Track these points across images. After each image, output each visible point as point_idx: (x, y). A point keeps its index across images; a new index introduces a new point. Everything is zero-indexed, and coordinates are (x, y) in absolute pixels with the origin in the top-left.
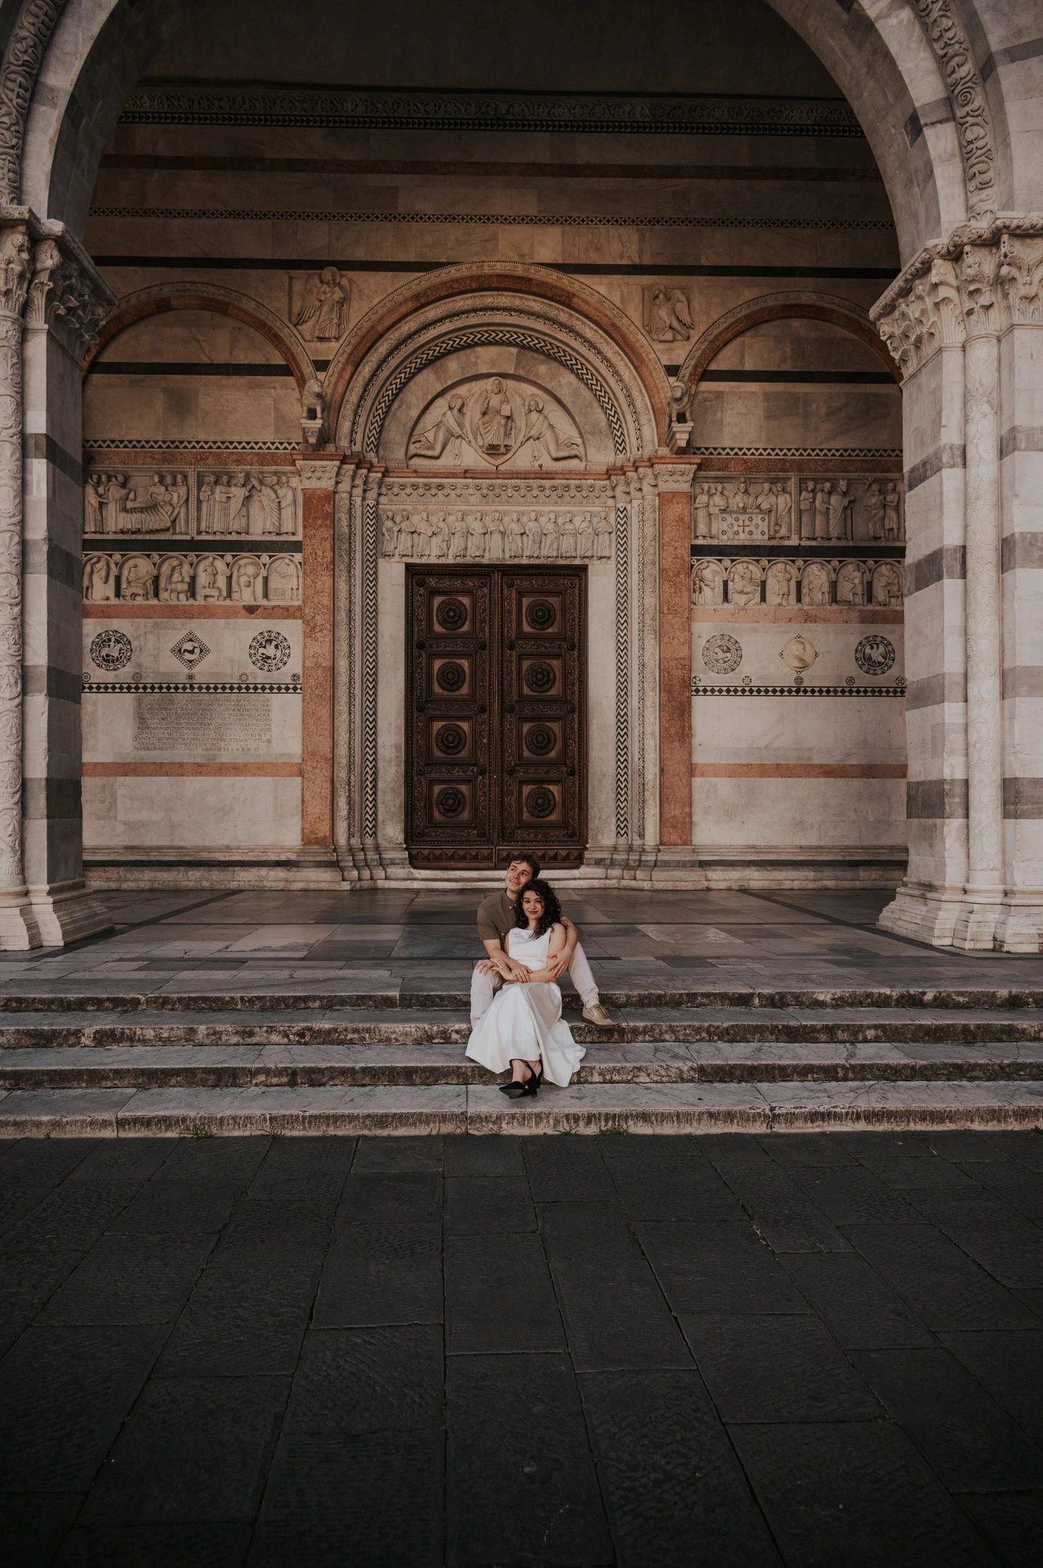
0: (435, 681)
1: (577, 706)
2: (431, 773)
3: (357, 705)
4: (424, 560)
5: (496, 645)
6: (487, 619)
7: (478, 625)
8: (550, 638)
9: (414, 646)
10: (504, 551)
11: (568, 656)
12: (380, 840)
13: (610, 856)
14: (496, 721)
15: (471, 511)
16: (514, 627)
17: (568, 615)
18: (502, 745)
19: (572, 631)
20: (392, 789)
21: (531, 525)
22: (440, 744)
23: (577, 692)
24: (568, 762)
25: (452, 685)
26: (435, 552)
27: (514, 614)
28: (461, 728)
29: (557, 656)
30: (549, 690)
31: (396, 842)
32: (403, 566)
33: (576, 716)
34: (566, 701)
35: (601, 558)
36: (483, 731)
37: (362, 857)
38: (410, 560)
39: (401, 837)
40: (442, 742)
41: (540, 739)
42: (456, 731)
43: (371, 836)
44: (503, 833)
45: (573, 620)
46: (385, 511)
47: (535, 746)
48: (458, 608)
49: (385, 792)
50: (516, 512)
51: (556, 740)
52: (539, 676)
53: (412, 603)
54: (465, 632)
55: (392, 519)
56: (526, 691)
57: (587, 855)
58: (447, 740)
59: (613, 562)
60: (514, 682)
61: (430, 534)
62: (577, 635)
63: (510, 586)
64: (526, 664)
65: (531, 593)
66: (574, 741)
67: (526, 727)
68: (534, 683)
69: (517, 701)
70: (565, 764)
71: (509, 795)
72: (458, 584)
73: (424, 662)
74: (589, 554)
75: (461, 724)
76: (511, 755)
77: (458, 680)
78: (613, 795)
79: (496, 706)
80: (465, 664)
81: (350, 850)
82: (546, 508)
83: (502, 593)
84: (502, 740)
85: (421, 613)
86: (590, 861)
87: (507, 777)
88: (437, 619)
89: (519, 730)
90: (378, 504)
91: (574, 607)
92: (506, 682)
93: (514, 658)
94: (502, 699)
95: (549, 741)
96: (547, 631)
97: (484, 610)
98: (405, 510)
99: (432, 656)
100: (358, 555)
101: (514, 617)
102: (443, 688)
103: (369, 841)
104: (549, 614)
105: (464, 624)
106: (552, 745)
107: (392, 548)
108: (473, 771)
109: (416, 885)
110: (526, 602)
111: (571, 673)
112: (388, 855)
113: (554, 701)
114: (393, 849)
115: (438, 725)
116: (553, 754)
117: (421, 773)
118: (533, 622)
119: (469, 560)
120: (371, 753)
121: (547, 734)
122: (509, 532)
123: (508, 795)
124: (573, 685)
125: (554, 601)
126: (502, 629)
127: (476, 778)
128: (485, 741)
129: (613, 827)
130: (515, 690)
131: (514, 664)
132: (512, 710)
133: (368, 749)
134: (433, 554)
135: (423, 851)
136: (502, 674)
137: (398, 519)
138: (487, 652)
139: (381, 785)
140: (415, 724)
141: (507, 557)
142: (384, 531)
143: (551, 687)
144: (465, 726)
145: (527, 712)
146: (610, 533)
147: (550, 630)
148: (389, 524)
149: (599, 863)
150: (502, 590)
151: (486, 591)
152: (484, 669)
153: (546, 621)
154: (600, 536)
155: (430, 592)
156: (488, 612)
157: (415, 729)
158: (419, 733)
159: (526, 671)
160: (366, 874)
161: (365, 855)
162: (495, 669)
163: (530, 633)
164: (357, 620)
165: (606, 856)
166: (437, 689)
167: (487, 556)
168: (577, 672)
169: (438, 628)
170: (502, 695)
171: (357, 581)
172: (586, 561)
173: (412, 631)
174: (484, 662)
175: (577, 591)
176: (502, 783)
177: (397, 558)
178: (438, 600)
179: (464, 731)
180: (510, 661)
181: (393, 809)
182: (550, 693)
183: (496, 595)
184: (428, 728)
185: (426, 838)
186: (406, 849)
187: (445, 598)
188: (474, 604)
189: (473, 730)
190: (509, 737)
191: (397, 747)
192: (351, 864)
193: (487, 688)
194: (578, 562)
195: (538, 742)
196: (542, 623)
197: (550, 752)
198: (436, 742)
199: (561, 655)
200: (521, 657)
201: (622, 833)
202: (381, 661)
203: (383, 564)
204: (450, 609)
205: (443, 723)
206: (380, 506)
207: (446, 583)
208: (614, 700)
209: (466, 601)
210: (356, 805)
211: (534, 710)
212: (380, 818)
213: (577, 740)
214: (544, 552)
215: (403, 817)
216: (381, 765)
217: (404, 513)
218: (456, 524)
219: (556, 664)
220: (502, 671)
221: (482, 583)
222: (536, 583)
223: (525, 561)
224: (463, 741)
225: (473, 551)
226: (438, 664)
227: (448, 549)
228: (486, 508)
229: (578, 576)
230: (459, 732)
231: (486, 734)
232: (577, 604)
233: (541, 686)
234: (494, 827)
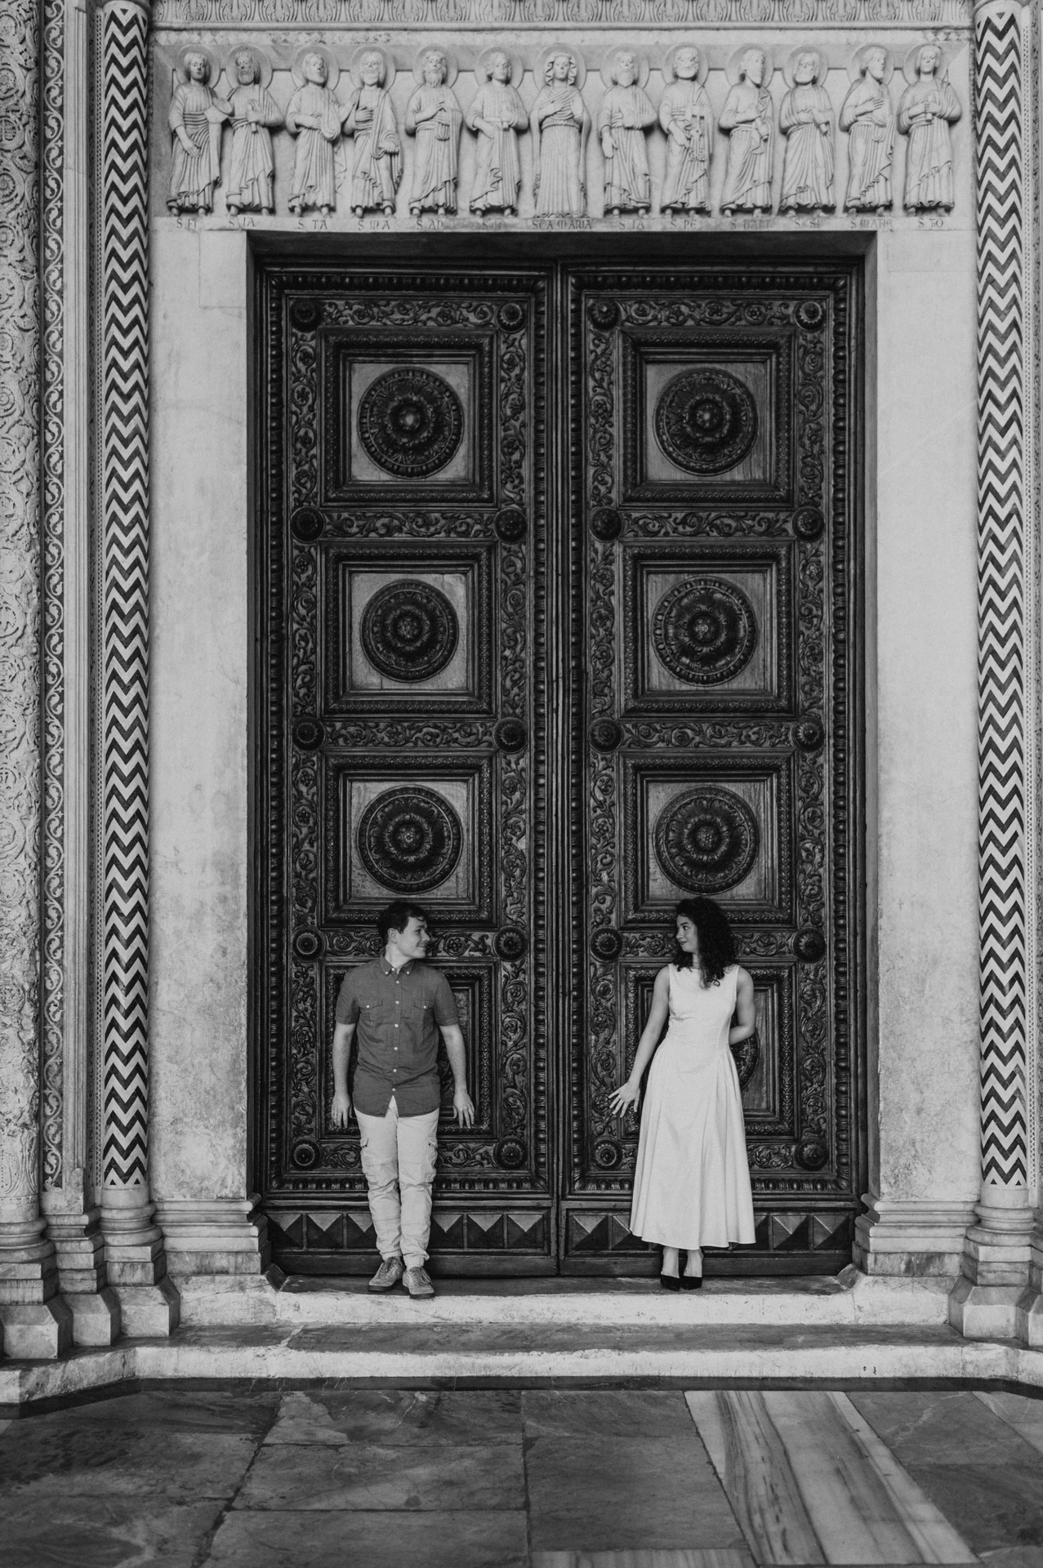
0: (357, 645)
1: (829, 727)
2: (343, 951)
3: (70, 718)
4: (311, 224)
5: (557, 522)
6: (529, 435)
7: (498, 456)
8: (741, 500)
9: (287, 529)
10: (584, 189)
11: (798, 559)
12: (164, 1185)
13: (959, 1246)
14: (557, 780)
15: (471, 51)
16: (617, 462)
17: (797, 421)
18: (579, 857)
19: (815, 478)
20: (206, 1011)
21: (682, 95)
22: (373, 856)
23: (829, 680)
24: (800, 916)
25: (411, 657)
26: (351, 195)
27: (617, 418)
28: (442, 802)
29: (759, 561)
30: (732, 674)
31: (218, 1191)
32: (240, 243)
33: (826, 760)
34: (792, 712)
35: (922, 209)
36: (517, 810)
37: (86, 1260)
38: (263, 223)
39: (233, 1176)
40: (380, 846)
41: (704, 837)
42: (428, 814)
43: (125, 1177)
44: (582, 1153)
45: (817, 438)
46: (178, 55)
47: (690, 862)
48: (432, 400)
49: (180, 1022)
50: (626, 49)
51: (757, 841)
52: (702, 628)
53: (277, 382)
54: (452, 485)
55: (205, 80)
56: (659, 676)
57: (878, 1239)
58: (397, 844)
59: (962, 218)
60: (619, 647)
61: (333, 130)
62: (828, 489)
63: (606, 324)
64: (657, 588)
65: (676, 345)
66: (818, 842)
67: (659, 798)
68: (685, 651)
69: (629, 713)
70: (790, 923)
71: (601, 1026)
72: (430, 318)
73: (319, 579)
74: (878, 196)
75: (443, 789)
76: (609, 890)
77: (432, 642)
78: (967, 1030)
79: (558, 729)
80: (455, 588)
81: (44, 1235)
82: (732, 39)
83: (577, 348)
84: (579, 836)
85: (309, 417)
86: (887, 1263)
87: (595, 966)
88: (363, 439)
89: (638, 808)
90: (151, 27)
91: (820, 393)
92: (592, 649)
93: (617, 568)
94: (579, 704)
95: (735, 846)
96: (727, 476)
97: (518, 409)
98: (244, 48)
99: (348, 562)
100: (73, 186)
101: (617, 431)
102: (384, 670)
103: (120, 1197)
104: (736, 414)
105: (450, 455)
106: (743, 858)
107: (203, 181)
108: (481, 946)
109: (278, 1363)
110: (656, 379)
111: (809, 618)
112: (184, 1242)
113: (755, 711)
114: (210, 1220)
115: (364, 794)
116: (746, 889)
117: (311, 953)
118: (682, 444)
119: (466, 223)
120: (126, 885)
121: (730, 820)
122: (604, 121)
123: (598, 1028)
124: (817, 657)
125: (751, 375)
126: (577, 467)
127: (493, 970)
128: (522, 845)
129: (968, 1141)
130: (620, 675)
131: (617, 588)
132: (611, 740)
133: (115, 873)
134: (343, 206)
135: (316, 1218)
136: (579, 621)
137: (224, 84)
138: (527, 550)
139: (166, 995)
140: (289, 792)
141: (596, 210)
142: (175, 120)
143: (744, 662)
144: (456, 795)
145: (661, 748)
146: (952, 122)
147: (737, 474)
148: (191, 96)
149: (920, 1266)
150: (577, 336)
151: (524, 341)
152: (519, 604)
153: (724, 442)
154: (918, 134)
155: (339, 346)
156: (527, 416)
157: (289, 806)
158: (304, 818)
159: (660, 609)
160: (95, 1324)
161: (100, 1248)
162: (553, 603)
163: (676, 486)
164: (69, 415)
165: (943, 1245)
166: (365, 675)
167: (526, 207)
168: (827, 612)
169: (365, 471)
170: (579, 691)
171: (69, 277)
172: (870, 223)
173: (279, 477)
174: (518, 581)
175: (827, 338)
176: (580, 987)
177: (221, 217)
178: (364, 376)
179: (451, 811)
180: (607, 580)
181: (208, 1079)
182: (735, 684)
183: (559, 352)
184: (336, 804)
185: (326, 1172)
186: (251, 1217)
187: (386, 368)
188: (484, 387)
189: (483, 809)
190: (601, 833)
191: (222, 866)
192: (38, 1294)
193: (529, 670)
194: (840, 223)
195: (700, 849)
196: (712, 450)
197: (740, 879)
198: (361, 848)
199: (776, 558)
200: (641, 564)
201: (1006, 1166)
202: (166, 569)
203: (168, 231)
204: (407, 405)
205: (386, 786)
206: (162, 38)
207: (393, 318)
208: (968, 700)
209: (457, 377)
210: (69, 1072)
211: (683, 740)
212: (164, 1110)
213: (829, 840)
214: (723, 192)
215: (242, 1107)
216: (166, 926)
217: (243, 58)
218: (420, 93)
219: (760, 587)
220: (578, 609)
221: (512, 315)
222: (693, 312)
223: (657, 223)
224: (449, 845)
225: (476, 190)
226: (365, 588)
227: (396, 185)
228: (525, 39)
229: (833, 288)
230: (435, 815)
231: (525, 821)
232: (828, 385)
233: (709, 660)
234: (552, 1138)
